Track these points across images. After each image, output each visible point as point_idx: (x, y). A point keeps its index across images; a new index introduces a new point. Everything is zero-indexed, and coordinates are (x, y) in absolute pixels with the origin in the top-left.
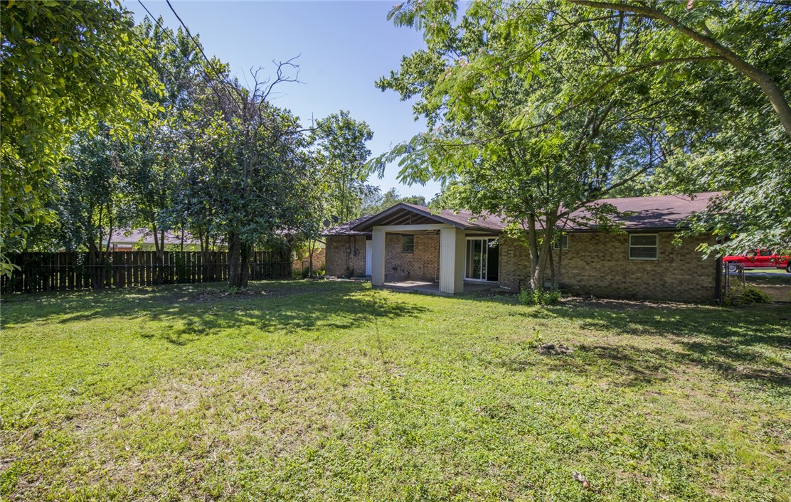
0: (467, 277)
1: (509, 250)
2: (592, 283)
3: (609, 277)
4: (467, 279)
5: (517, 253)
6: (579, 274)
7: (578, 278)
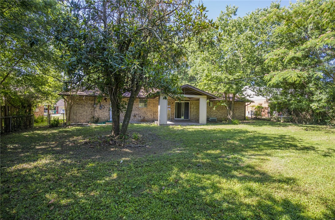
0: (176, 118)
1: (194, 107)
2: (219, 117)
3: (224, 115)
4: (176, 119)
5: (197, 108)
6: (216, 115)
7: (216, 116)
